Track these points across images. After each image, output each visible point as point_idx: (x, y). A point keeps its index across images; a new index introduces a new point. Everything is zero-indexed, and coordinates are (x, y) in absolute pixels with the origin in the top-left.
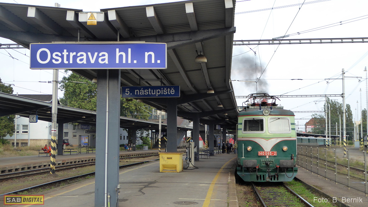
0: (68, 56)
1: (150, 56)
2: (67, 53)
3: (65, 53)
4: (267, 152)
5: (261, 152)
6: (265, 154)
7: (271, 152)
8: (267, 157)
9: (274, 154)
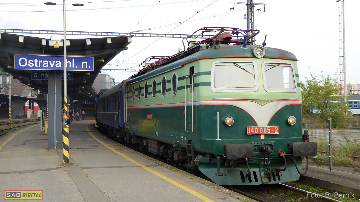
0: (38, 63)
1: (85, 64)
2: (37, 61)
3: (36, 61)
4: (263, 128)
5: (253, 128)
6: (259, 132)
7: (270, 128)
8: (262, 137)
9: (274, 132)
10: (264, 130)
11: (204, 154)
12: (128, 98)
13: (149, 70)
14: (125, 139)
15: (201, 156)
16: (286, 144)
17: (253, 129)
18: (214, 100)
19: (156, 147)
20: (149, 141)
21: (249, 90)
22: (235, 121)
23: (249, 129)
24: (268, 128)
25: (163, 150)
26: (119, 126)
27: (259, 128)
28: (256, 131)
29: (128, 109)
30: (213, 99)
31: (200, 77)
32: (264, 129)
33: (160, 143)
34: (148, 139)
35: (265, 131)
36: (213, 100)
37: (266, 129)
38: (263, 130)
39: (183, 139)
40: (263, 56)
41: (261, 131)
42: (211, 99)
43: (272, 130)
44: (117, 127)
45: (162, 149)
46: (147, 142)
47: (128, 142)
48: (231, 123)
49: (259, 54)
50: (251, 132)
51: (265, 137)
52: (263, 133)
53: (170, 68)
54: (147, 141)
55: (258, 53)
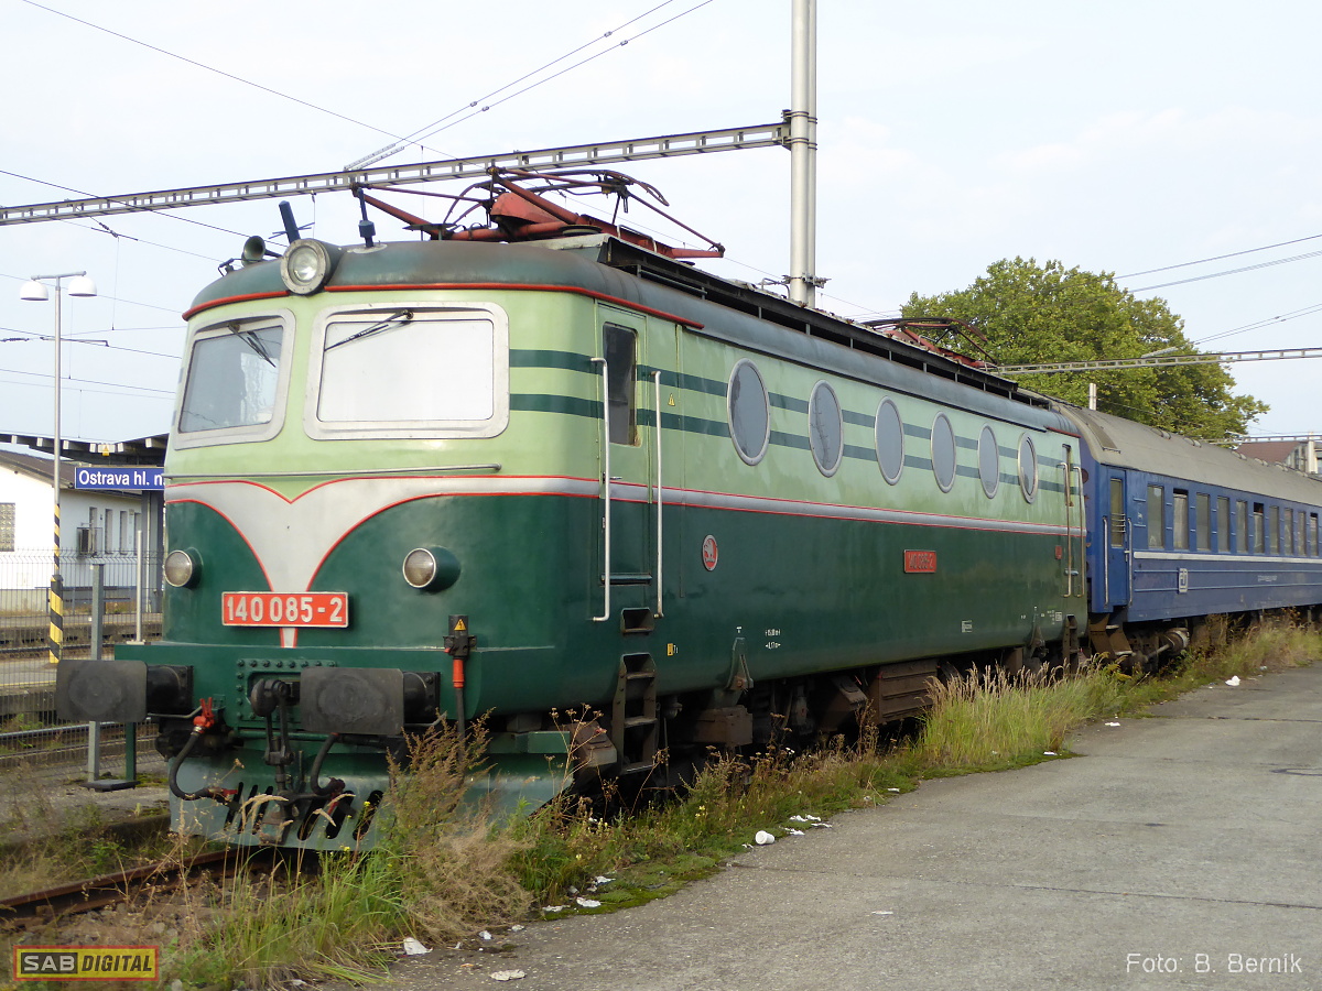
4: (284, 597)
9: (327, 617)
17: (243, 603)
21: (253, 433)
24: (304, 600)
27: (267, 597)
32: (288, 604)
35: (292, 613)
37: (296, 604)
51: (299, 641)
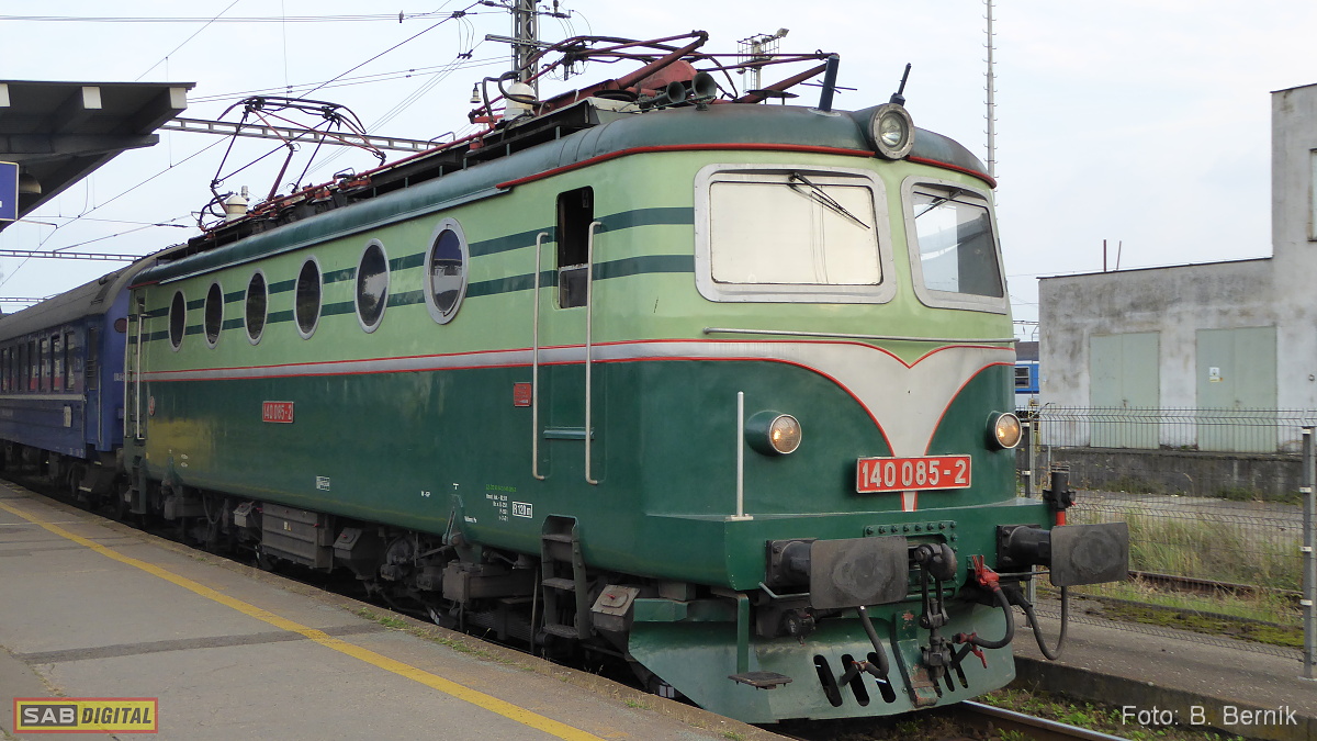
4: (914, 461)
5: (878, 464)
6: (899, 483)
7: (937, 463)
8: (909, 504)
9: (950, 479)
10: (919, 472)
11: (649, 584)
12: (145, 338)
13: (261, 226)
14: (128, 498)
15: (633, 592)
16: (990, 529)
17: (877, 469)
18: (709, 336)
19: (311, 535)
20: (267, 510)
21: (861, 294)
22: (808, 431)
23: (865, 470)
25: (352, 551)
26: (90, 448)
27: (899, 462)
28: (890, 479)
29: (143, 384)
30: (707, 333)
31: (638, 231)
32: (918, 468)
33: (335, 523)
34: (259, 502)
35: (921, 476)
36: (707, 338)
37: (924, 469)
38: (915, 471)
39: (510, 508)
40: (906, 150)
41: (907, 478)
42: (697, 332)
43: (947, 472)
44: (81, 453)
45: (349, 547)
46: (256, 516)
47: (142, 511)
48: (788, 443)
49: (893, 143)
50: (873, 480)
51: (918, 504)
52: (915, 484)
53: (415, 205)
54: (254, 510)
55: (888, 137)
